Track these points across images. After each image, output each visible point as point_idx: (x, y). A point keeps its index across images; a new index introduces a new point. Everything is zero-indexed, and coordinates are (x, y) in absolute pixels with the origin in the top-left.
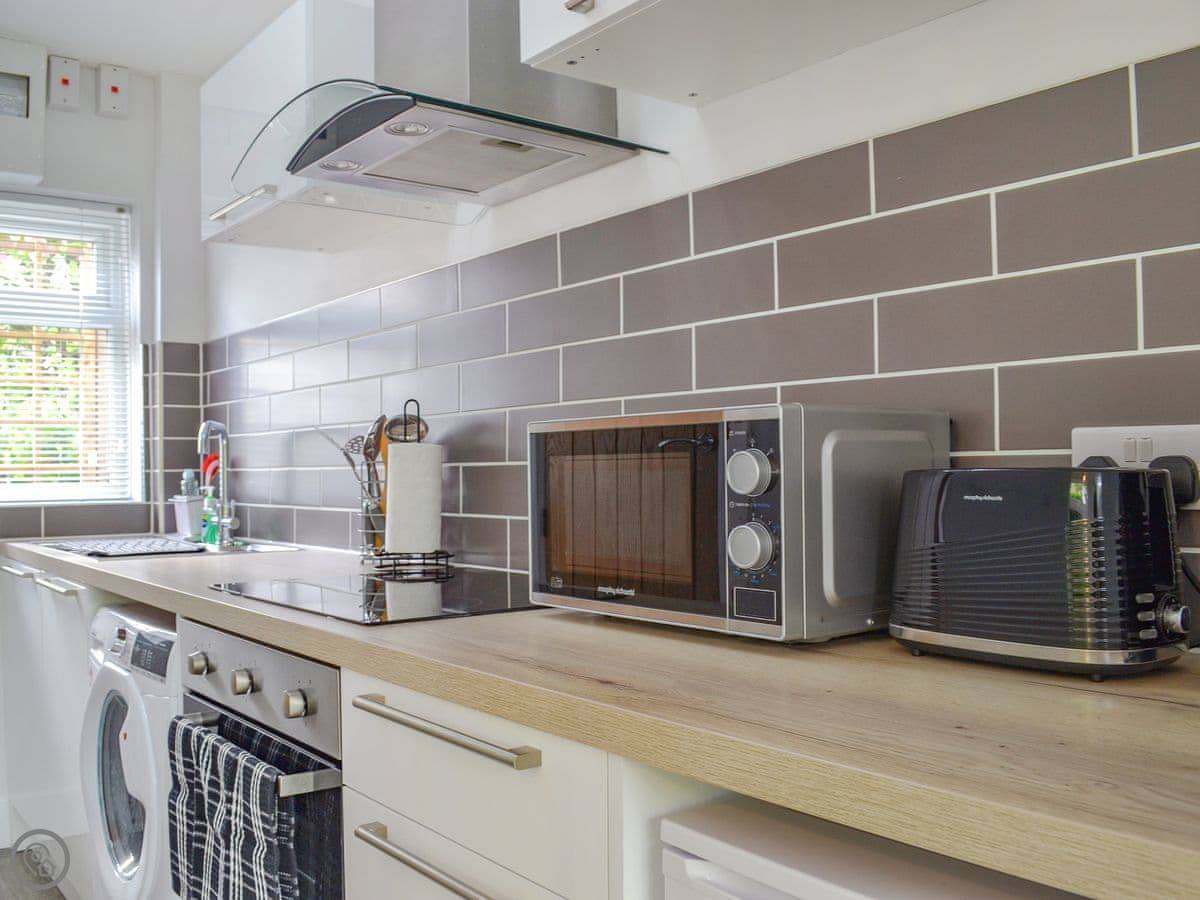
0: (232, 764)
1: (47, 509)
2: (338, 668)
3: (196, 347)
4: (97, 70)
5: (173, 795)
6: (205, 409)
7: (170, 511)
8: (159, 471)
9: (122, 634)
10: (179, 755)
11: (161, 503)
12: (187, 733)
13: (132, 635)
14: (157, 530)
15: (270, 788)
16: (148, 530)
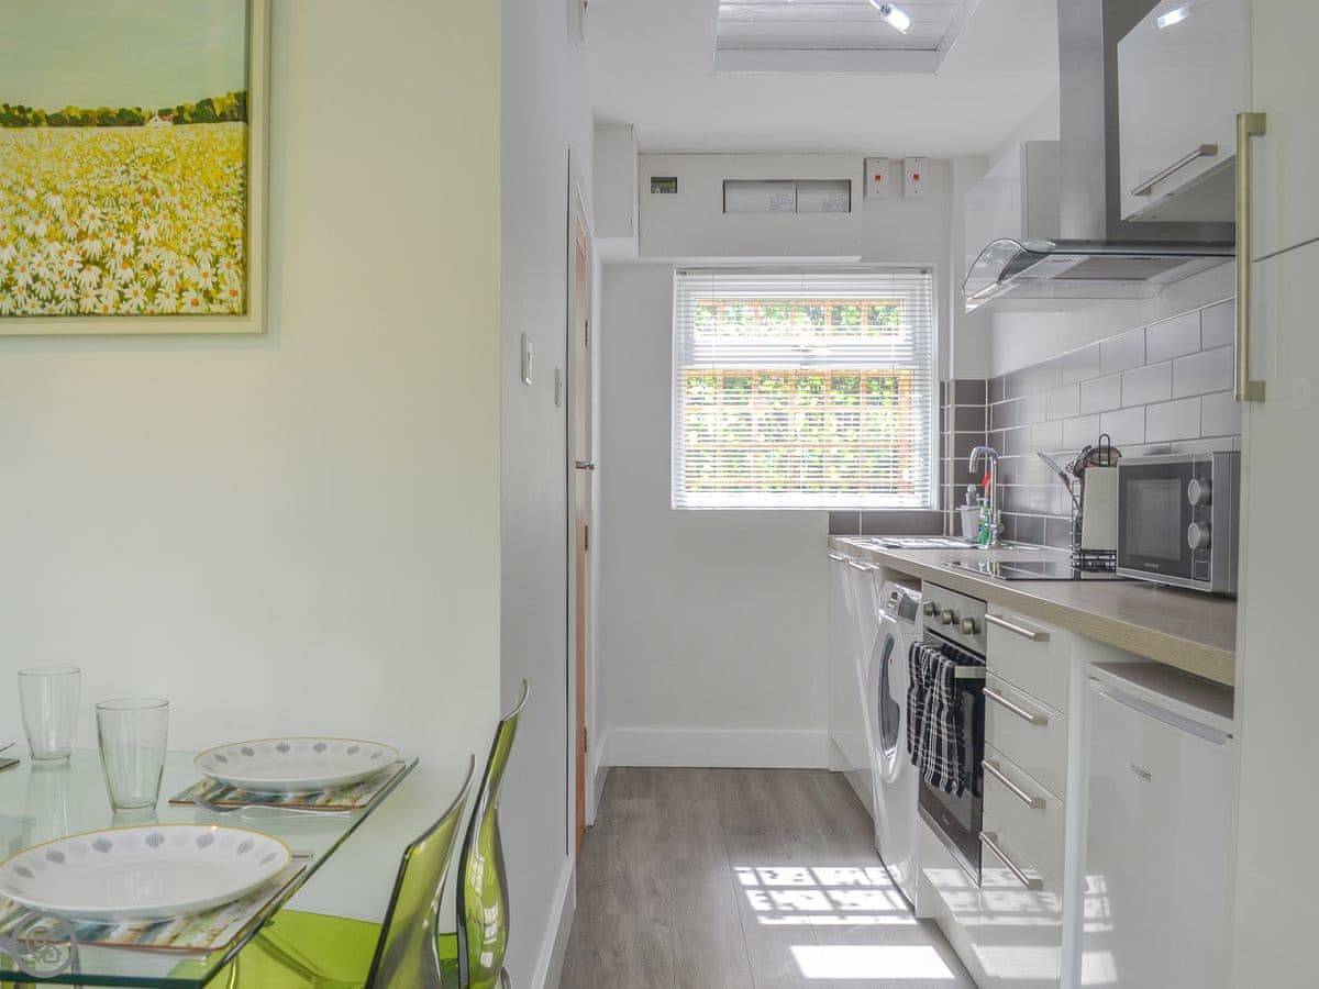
0: (936, 662)
1: (864, 513)
2: (986, 602)
3: (984, 381)
4: (902, 162)
5: (910, 691)
6: (990, 435)
7: (958, 516)
8: (950, 485)
9: (894, 595)
10: (914, 665)
11: (951, 512)
12: (918, 648)
13: (900, 595)
14: (948, 534)
15: (951, 672)
16: (942, 533)
